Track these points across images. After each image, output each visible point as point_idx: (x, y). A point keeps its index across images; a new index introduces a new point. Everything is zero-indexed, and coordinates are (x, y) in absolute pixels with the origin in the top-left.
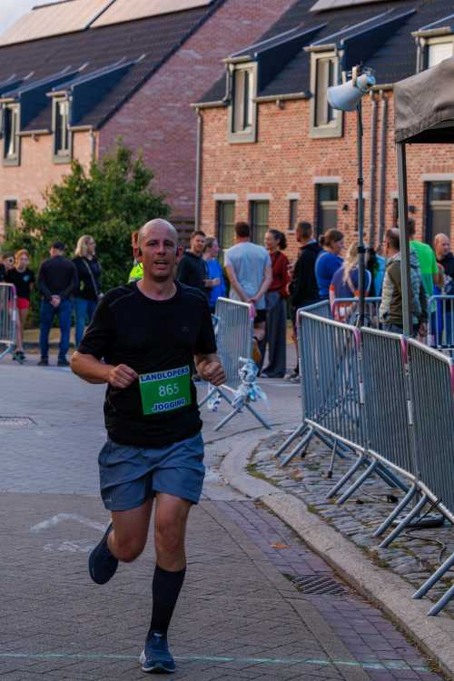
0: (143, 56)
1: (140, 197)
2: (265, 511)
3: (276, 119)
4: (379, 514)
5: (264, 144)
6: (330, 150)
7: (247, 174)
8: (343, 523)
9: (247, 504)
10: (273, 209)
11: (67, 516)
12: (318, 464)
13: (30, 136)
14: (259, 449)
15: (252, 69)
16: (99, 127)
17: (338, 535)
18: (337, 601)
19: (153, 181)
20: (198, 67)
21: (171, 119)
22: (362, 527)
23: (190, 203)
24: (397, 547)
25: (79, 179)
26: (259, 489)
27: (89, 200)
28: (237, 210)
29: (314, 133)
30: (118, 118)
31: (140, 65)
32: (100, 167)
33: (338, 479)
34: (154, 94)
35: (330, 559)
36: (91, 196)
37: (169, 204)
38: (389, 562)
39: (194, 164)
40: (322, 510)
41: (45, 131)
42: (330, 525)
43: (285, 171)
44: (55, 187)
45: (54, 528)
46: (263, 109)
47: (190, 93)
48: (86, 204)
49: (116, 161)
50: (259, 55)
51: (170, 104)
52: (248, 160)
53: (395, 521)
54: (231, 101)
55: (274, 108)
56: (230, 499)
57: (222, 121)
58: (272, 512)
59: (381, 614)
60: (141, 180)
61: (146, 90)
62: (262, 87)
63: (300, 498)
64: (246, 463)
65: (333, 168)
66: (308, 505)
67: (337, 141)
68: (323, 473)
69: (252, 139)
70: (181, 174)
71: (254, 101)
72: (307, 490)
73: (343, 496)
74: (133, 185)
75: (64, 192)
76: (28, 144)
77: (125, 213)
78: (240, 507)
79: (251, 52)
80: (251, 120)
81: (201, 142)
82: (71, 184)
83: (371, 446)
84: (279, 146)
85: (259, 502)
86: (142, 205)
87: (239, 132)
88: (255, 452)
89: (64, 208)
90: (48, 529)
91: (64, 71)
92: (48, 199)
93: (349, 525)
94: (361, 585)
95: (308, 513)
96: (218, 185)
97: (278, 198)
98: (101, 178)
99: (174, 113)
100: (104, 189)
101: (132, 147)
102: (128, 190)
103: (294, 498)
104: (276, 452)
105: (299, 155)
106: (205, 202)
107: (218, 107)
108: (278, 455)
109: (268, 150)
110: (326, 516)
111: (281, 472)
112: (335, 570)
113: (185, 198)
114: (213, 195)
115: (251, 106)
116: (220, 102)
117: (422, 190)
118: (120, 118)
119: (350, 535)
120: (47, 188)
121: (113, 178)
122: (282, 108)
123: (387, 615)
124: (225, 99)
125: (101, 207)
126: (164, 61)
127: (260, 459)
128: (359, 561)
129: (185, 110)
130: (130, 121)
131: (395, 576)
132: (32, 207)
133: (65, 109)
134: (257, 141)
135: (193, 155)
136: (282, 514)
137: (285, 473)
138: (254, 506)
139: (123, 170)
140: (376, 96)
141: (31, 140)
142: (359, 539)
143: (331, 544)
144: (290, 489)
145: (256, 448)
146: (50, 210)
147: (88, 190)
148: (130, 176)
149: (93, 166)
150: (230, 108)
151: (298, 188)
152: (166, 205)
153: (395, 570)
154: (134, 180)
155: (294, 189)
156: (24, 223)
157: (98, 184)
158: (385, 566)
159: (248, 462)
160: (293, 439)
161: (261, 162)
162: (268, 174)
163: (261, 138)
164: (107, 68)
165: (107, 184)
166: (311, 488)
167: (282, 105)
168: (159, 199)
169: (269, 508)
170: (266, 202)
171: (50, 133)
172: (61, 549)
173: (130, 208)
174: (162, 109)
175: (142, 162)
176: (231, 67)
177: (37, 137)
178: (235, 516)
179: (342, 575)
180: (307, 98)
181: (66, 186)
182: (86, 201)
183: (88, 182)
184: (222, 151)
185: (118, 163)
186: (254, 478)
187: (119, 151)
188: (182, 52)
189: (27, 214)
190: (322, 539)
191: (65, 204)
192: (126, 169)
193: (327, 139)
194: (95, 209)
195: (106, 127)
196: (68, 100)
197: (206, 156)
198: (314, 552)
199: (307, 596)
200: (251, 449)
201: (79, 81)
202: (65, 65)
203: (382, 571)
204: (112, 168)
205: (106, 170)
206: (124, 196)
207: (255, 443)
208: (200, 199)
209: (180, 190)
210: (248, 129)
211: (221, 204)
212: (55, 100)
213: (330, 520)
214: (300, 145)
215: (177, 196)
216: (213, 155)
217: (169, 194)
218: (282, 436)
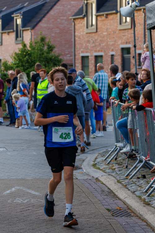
2: (100, 183)
3: (104, 22)
4: (146, 182)
5: (100, 33)
6: (126, 34)
7: (93, 45)
8: (131, 187)
9: (93, 180)
10: (104, 59)
11: (18, 188)
12: (122, 163)
13: (5, 33)
14: (98, 157)
15: (94, 2)
16: (33, 28)
17: (129, 192)
18: (128, 220)
19: (55, 49)
20: (73, 2)
21: (62, 24)
22: (139, 188)
23: (71, 58)
24: (153, 196)
25: (25, 50)
26: (97, 174)
27: (29, 58)
28: (90, 60)
29: (120, 27)
30: (41, 24)
31: (49, 2)
32: (34, 44)
33: (130, 169)
34: (55, 14)
35: (126, 202)
36: (31, 56)
37: (62, 58)
38: (150, 203)
39: (72, 41)
40: (123, 182)
41: (12, 30)
42: (126, 188)
43: (109, 43)
44: (16, 53)
45: (12, 193)
46: (99, 18)
47: (69, 13)
48: (28, 60)
49: (40, 41)
51: (61, 18)
52: (93, 39)
53: (152, 185)
54: (86, 15)
55: (103, 18)
56: (86, 178)
57: (83, 24)
58: (103, 183)
59: (146, 224)
60: (50, 49)
61: (52, 12)
62: (98, 10)
63: (114, 177)
65: (128, 41)
66: (117, 180)
67: (129, 30)
68: (124, 166)
69: (95, 31)
70: (67, 46)
71: (95, 15)
72: (117, 174)
73: (131, 176)
74: (47, 51)
75: (19, 55)
76: (5, 36)
77: (44, 63)
78: (90, 182)
80: (94, 23)
81: (75, 33)
82: (22, 51)
83: (143, 155)
84: (106, 33)
85: (97, 179)
86: (51, 59)
87: (90, 28)
88: (96, 158)
89: (19, 61)
90: (10, 193)
91: (19, 6)
92: (13, 58)
93: (134, 187)
94: (138, 212)
95: (117, 183)
96: (82, 50)
97: (106, 54)
98: (34, 49)
99: (63, 21)
100: (35, 53)
101: (47, 36)
102: (45, 53)
103: (112, 177)
104: (105, 158)
105: (114, 36)
106: (76, 57)
107: (80, 18)
108: (106, 159)
109: (102, 35)
110: (124, 184)
111: (107, 166)
112: (128, 207)
113: (69, 55)
114: (81, 54)
115: (94, 17)
116: (81, 16)
119: (134, 192)
120: (12, 54)
121: (39, 49)
122: (106, 17)
123: (148, 225)
124: (83, 15)
125: (35, 60)
127: (98, 161)
128: (138, 202)
129: (68, 20)
131: (152, 208)
132: (6, 61)
133: (19, 21)
134: (97, 31)
135: (72, 39)
136: (107, 184)
137: (108, 167)
138: (95, 181)
139: (43, 45)
140: (144, 11)
142: (138, 193)
143: (126, 196)
144: (110, 173)
145: (97, 157)
146: (14, 63)
147: (29, 54)
148: (46, 48)
149: (31, 44)
150: (86, 18)
151: (114, 50)
153: (152, 206)
154: (47, 49)
155: (113, 50)
156: (4, 68)
157: (33, 51)
158: (148, 204)
159: (93, 163)
160: (111, 153)
161: (99, 40)
162: (102, 45)
163: (98, 30)
164: (35, 4)
165: (36, 51)
166: (119, 173)
167: (107, 16)
168: (58, 56)
169: (101, 181)
170: (101, 56)
171: (14, 31)
172: (15, 201)
173: (46, 61)
175: (50, 42)
176: (86, 2)
177: (9, 33)
178: (87, 185)
179: (131, 208)
180: (116, 13)
181: (20, 52)
182: (28, 58)
183: (29, 51)
184: (83, 36)
185: (41, 43)
186: (96, 169)
187: (41, 37)
189: (5, 65)
190: (122, 194)
191: (20, 60)
192: (44, 45)
193: (125, 30)
194: (32, 62)
195: (37, 28)
196: (20, 18)
197: (77, 39)
198: (120, 199)
199: (116, 218)
200: (94, 158)
201: (25, 10)
202: (19, 3)
203: (147, 207)
204: (38, 45)
205: (36, 45)
206: (43, 56)
207: (96, 155)
208: (75, 55)
209: (67, 53)
210: (93, 27)
211: (83, 57)
212: (15, 18)
213: (126, 186)
214: (115, 32)
215: (66, 55)
216: (79, 38)
217: (62, 54)
218: (107, 152)
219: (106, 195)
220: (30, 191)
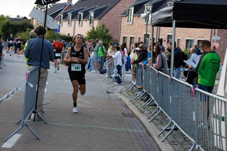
0: (110, 5)
1: (106, 35)
2: (121, 101)
3: (137, 20)
5: (134, 25)
7: (130, 31)
8: (136, 104)
10: (135, 39)
12: (134, 92)
15: (133, 9)
16: (99, 19)
17: (135, 106)
18: (132, 119)
19: (109, 32)
20: (121, 8)
21: (115, 18)
22: (140, 105)
23: (118, 37)
26: (121, 97)
28: (128, 39)
29: (145, 23)
31: (109, 6)
34: (112, 13)
35: (132, 111)
39: (119, 28)
40: (133, 101)
43: (138, 31)
44: (88, 32)
46: (134, 17)
47: (119, 13)
48: (95, 36)
50: (134, 6)
51: (115, 15)
52: (130, 28)
54: (128, 15)
55: (137, 17)
56: (115, 98)
57: (125, 20)
58: (123, 101)
60: (107, 31)
61: (110, 12)
62: (134, 13)
63: (129, 99)
64: (120, 91)
65: (148, 31)
66: (131, 100)
69: (132, 24)
70: (117, 30)
71: (133, 15)
73: (138, 99)
75: (90, 33)
76: (84, 22)
77: (103, 38)
78: (117, 100)
79: (133, 5)
80: (132, 20)
81: (121, 23)
82: (92, 31)
84: (137, 26)
85: (121, 99)
86: (107, 36)
87: (129, 22)
88: (122, 89)
91: (93, 7)
92: (87, 34)
93: (138, 104)
94: (137, 116)
95: (130, 102)
96: (124, 33)
97: (136, 37)
98: (98, 30)
99: (116, 17)
100: (99, 32)
102: (104, 33)
106: (121, 37)
107: (125, 16)
108: (127, 90)
111: (126, 93)
114: (123, 35)
115: (132, 17)
116: (125, 15)
117: (167, 36)
118: (104, 18)
119: (137, 106)
121: (101, 30)
122: (138, 17)
123: (141, 122)
126: (114, 6)
127: (123, 91)
128: (138, 111)
129: (118, 17)
130: (106, 18)
133: (92, 15)
134: (133, 24)
136: (125, 102)
138: (119, 100)
141: (85, 21)
142: (139, 107)
143: (133, 108)
144: (128, 97)
146: (87, 37)
147: (95, 33)
148: (104, 31)
149: (97, 28)
150: (127, 17)
152: (112, 37)
153: (145, 113)
155: (140, 35)
157: (97, 32)
161: (133, 29)
162: (134, 31)
164: (102, 7)
166: (132, 97)
168: (111, 35)
170: (134, 37)
171: (89, 20)
174: (113, 16)
175: (107, 27)
176: (128, 8)
177: (86, 20)
178: (115, 101)
179: (134, 114)
181: (90, 31)
183: (95, 31)
184: (125, 26)
186: (121, 94)
187: (103, 25)
188: (118, 4)
190: (131, 107)
191: (90, 35)
192: (104, 29)
195: (101, 19)
196: (93, 13)
197: (122, 27)
198: (130, 109)
199: (126, 118)
200: (121, 89)
201: (96, 9)
202: (93, 5)
203: (142, 113)
204: (101, 28)
205: (99, 29)
206: (103, 34)
207: (123, 87)
208: (120, 36)
209: (116, 34)
210: (131, 22)
211: (124, 37)
212: (90, 13)
213: (134, 103)
214: (142, 26)
215: (115, 35)
216: (123, 27)
217: (113, 35)
218: (128, 87)
219: (124, 107)
220: (85, 101)
